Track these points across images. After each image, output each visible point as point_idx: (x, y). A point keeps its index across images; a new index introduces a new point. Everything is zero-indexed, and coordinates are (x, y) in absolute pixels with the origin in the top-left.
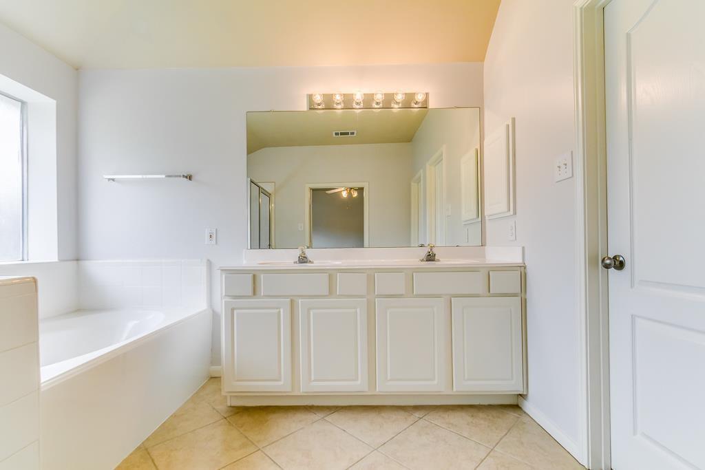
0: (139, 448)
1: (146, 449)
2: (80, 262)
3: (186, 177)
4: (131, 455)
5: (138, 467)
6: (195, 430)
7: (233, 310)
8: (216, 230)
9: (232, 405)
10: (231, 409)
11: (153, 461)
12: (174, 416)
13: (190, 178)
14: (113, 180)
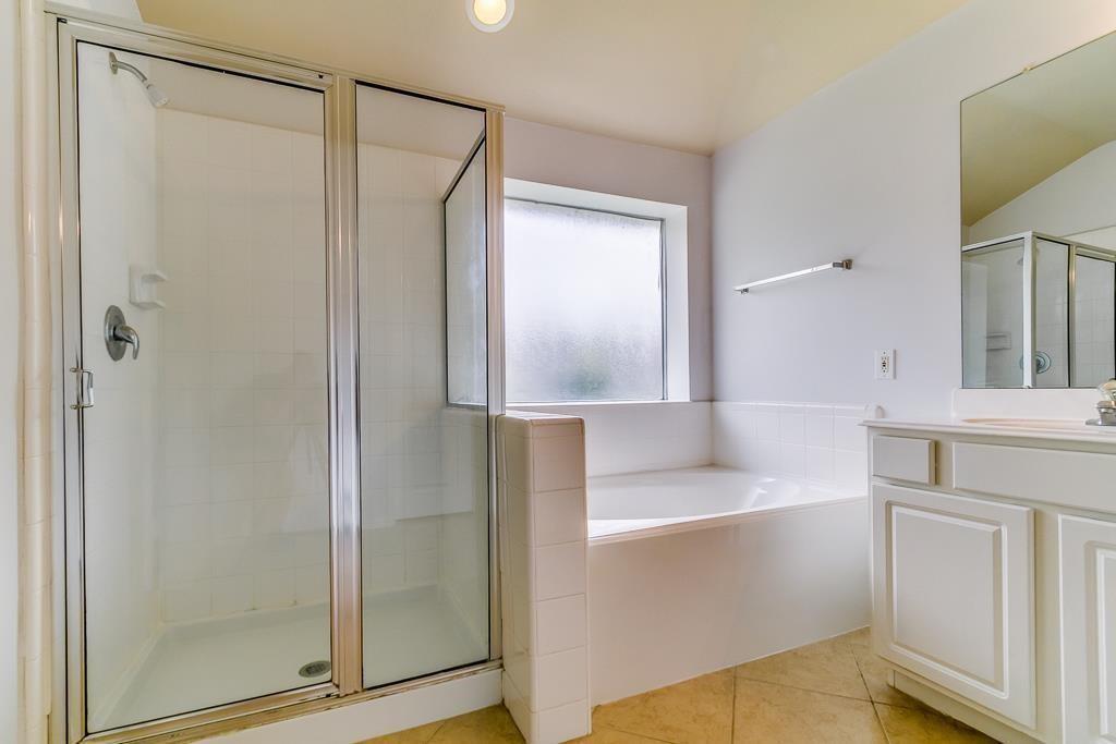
0: (728, 670)
1: (735, 677)
2: (714, 403)
3: (841, 265)
4: (717, 673)
5: (715, 694)
6: (813, 691)
7: (889, 505)
8: (895, 352)
9: (897, 687)
10: (892, 692)
11: (735, 697)
12: (794, 653)
13: (847, 264)
14: (746, 290)
